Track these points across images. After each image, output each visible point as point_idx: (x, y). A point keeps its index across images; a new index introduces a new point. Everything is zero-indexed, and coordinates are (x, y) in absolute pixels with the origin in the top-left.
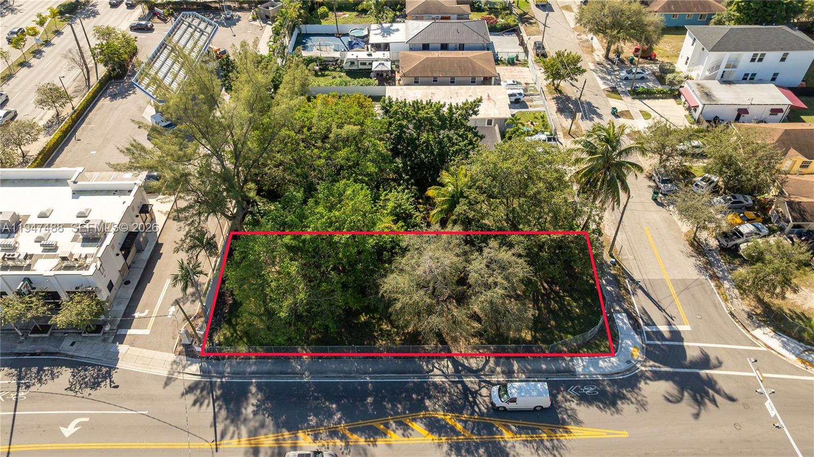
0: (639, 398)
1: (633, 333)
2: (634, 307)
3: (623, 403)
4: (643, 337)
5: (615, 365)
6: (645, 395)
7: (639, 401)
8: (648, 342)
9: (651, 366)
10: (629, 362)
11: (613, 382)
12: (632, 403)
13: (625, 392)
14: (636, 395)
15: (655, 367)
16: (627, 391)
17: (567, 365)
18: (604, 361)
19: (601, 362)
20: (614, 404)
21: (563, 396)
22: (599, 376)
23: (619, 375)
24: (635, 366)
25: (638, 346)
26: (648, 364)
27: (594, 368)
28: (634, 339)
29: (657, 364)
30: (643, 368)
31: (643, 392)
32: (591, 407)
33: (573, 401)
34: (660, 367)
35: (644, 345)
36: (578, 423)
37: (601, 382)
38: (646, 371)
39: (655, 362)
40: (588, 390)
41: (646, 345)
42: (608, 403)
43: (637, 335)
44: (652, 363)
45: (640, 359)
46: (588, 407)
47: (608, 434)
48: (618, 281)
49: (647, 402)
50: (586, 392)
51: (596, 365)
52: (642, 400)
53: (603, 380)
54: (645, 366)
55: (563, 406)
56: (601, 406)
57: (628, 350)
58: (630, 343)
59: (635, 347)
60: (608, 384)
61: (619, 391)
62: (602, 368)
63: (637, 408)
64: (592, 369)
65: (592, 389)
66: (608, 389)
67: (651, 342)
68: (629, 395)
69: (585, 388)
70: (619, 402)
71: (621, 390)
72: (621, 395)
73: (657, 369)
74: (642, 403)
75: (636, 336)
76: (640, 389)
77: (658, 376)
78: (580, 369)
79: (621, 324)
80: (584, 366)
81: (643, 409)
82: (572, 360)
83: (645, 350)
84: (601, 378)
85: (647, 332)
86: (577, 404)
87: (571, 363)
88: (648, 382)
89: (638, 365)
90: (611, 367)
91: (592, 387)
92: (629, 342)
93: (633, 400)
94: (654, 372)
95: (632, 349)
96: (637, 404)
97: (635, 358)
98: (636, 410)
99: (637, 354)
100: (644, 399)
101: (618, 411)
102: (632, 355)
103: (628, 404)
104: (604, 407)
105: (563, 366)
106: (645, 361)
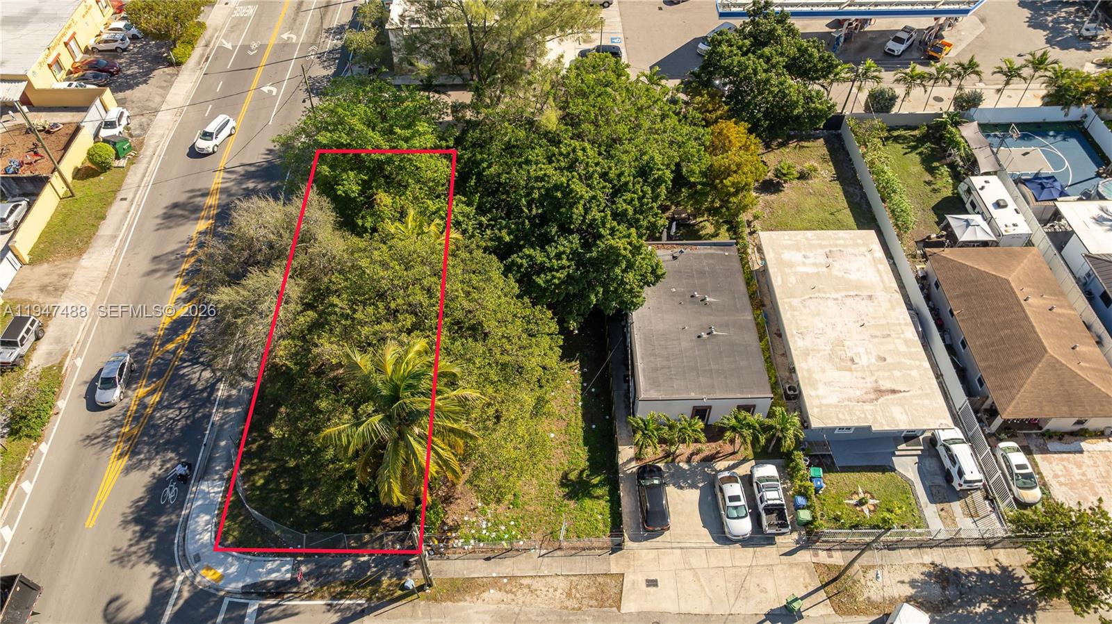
0: (134, 558)
1: (249, 581)
2: (302, 600)
3: (135, 532)
4: (238, 596)
5: (198, 537)
6: (135, 568)
7: (129, 556)
8: (226, 601)
9: (180, 591)
10: (197, 558)
11: (172, 529)
12: (131, 546)
13: (151, 540)
14: (141, 554)
15: (178, 598)
16: (151, 543)
17: (217, 472)
18: (207, 523)
19: (207, 517)
20: (137, 520)
21: (171, 459)
22: (188, 511)
23: (181, 539)
24: (189, 567)
25: (221, 583)
26: (186, 588)
27: (200, 505)
28: (236, 579)
29: (181, 602)
30: (180, 578)
31: (141, 566)
32: (144, 489)
33: (160, 469)
34: (174, 605)
35: (222, 593)
36: (127, 470)
37: (177, 512)
38: (175, 581)
39: (186, 601)
40: (170, 493)
41: (222, 598)
42: (143, 513)
43: (243, 587)
44: (186, 595)
45: (198, 579)
46: (145, 486)
47: (99, 502)
48: (362, 586)
49: (124, 567)
50: (168, 489)
51: (205, 509)
52: (129, 561)
53: (179, 516)
54: (183, 582)
55: (158, 457)
56: (141, 503)
57: (220, 563)
58: (230, 571)
59: (222, 577)
60: (171, 520)
61: (154, 533)
62: (198, 516)
63: (119, 550)
64: (200, 502)
65: (171, 497)
66: (164, 519)
67: (224, 607)
68: (143, 544)
69: (174, 489)
70: (137, 528)
71: (156, 536)
72: (146, 534)
73: (172, 601)
74: (126, 559)
75: (241, 585)
76: (148, 563)
77: (159, 598)
78: (204, 487)
79: (269, 566)
80: (209, 493)
81: (115, 558)
82: (221, 479)
83: (212, 591)
84: (183, 513)
85: (246, 606)
86: (154, 474)
87: (217, 477)
88: (156, 579)
89: (188, 572)
90: (195, 530)
91: (173, 499)
92: (233, 569)
93: (134, 549)
94: (169, 593)
95: (220, 571)
96: (126, 552)
97: (203, 572)
98: (118, 548)
99: (207, 577)
100: (131, 563)
101: (125, 523)
102: (209, 568)
103: (131, 540)
104: (137, 507)
105: (216, 466)
106: (192, 584)
